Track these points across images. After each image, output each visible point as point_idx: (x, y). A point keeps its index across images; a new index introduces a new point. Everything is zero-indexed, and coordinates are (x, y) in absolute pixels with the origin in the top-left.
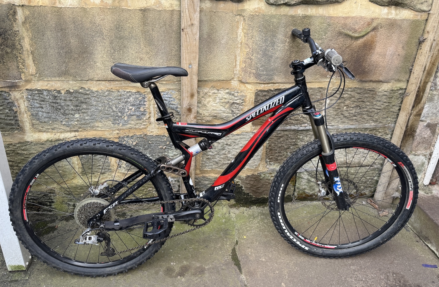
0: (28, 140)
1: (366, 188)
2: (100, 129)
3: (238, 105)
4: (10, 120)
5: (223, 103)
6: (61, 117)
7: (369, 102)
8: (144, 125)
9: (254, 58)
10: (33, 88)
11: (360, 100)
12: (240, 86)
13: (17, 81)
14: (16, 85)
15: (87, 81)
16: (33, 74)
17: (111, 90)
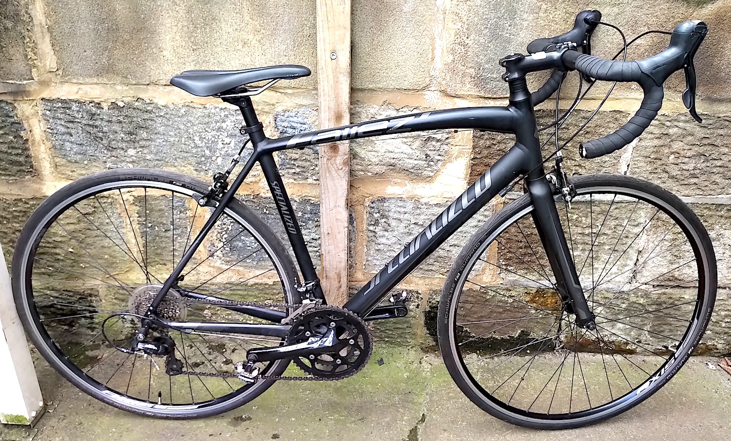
3: (439, 143)
4: (17, 155)
5: (407, 137)
6: (103, 154)
8: (254, 176)
9: (471, 42)
10: (54, 97)
11: (705, 142)
12: (443, 103)
13: (25, 82)
14: (24, 89)
15: (148, 85)
16: (52, 70)
17: (191, 105)
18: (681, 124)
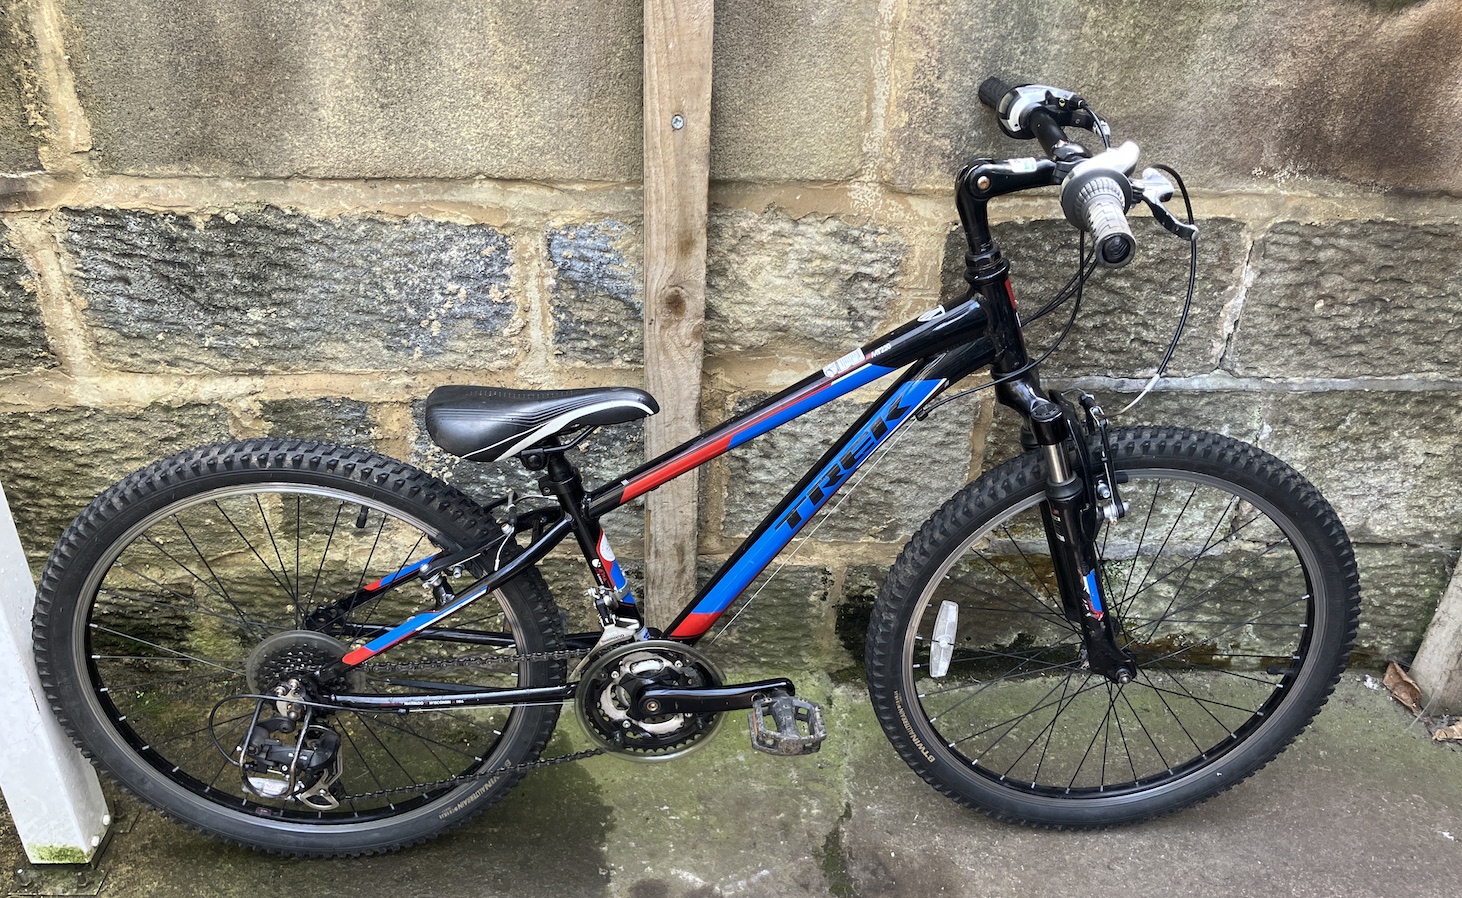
0: (82, 402)
1: (1381, 630)
2: (340, 367)
3: (875, 285)
4: (13, 324)
5: (813, 275)
6: (198, 321)
7: (1426, 283)
8: (506, 356)
9: (945, 87)
10: (87, 205)
11: (1385, 275)
12: (886, 207)
13: (24, 175)
14: (23, 189)
15: (288, 178)
16: (81, 149)
17: (377, 217)
18: (1342, 242)
